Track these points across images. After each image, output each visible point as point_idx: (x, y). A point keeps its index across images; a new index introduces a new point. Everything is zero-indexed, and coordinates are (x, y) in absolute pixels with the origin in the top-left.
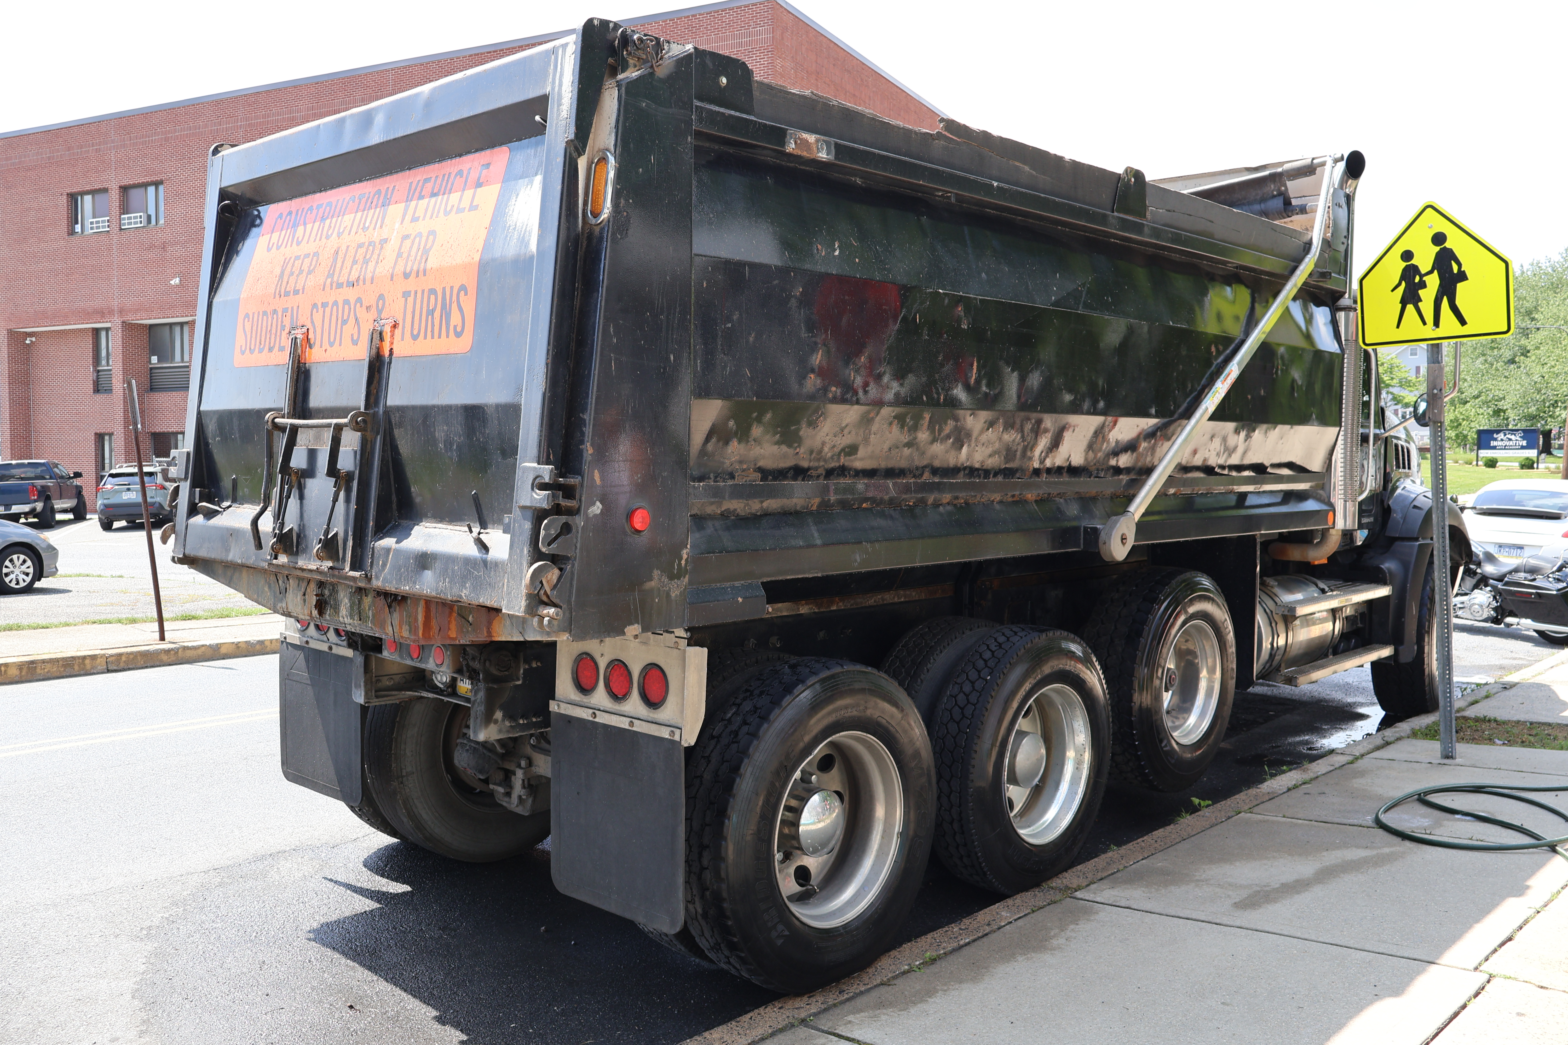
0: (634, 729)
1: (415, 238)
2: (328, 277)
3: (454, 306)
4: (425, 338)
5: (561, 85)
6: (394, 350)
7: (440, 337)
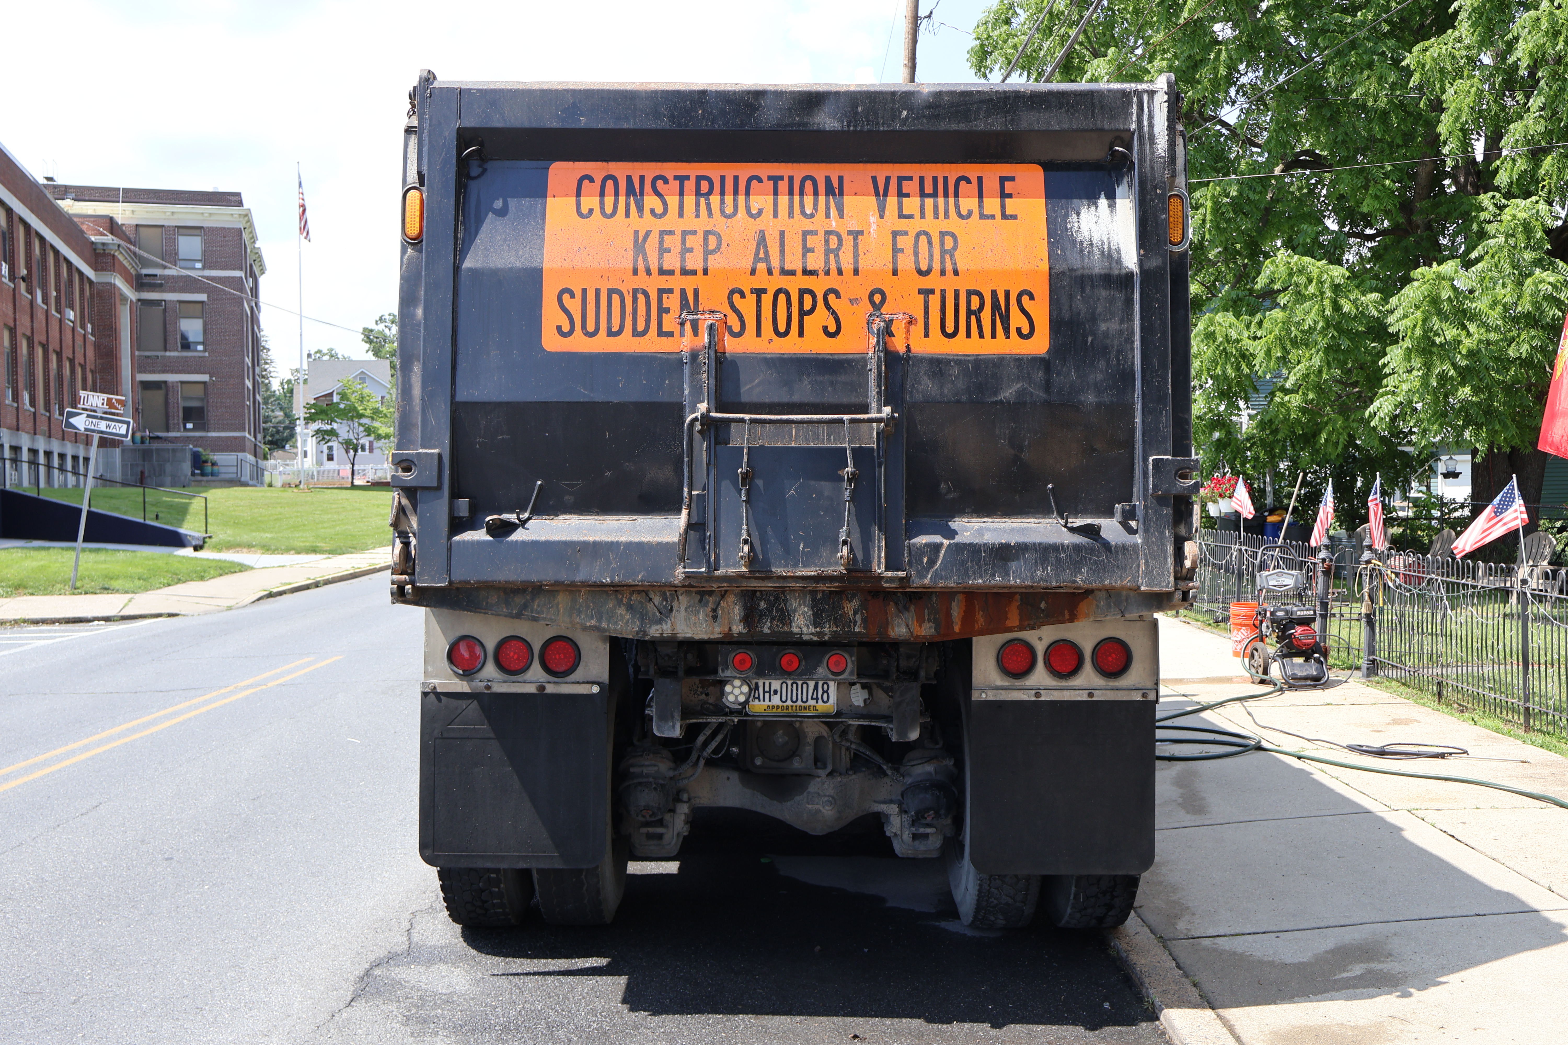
0: (1094, 699)
1: (918, 235)
2: (757, 259)
3: (1014, 309)
4: (968, 335)
5: (1151, 126)
6: (912, 347)
7: (994, 336)
